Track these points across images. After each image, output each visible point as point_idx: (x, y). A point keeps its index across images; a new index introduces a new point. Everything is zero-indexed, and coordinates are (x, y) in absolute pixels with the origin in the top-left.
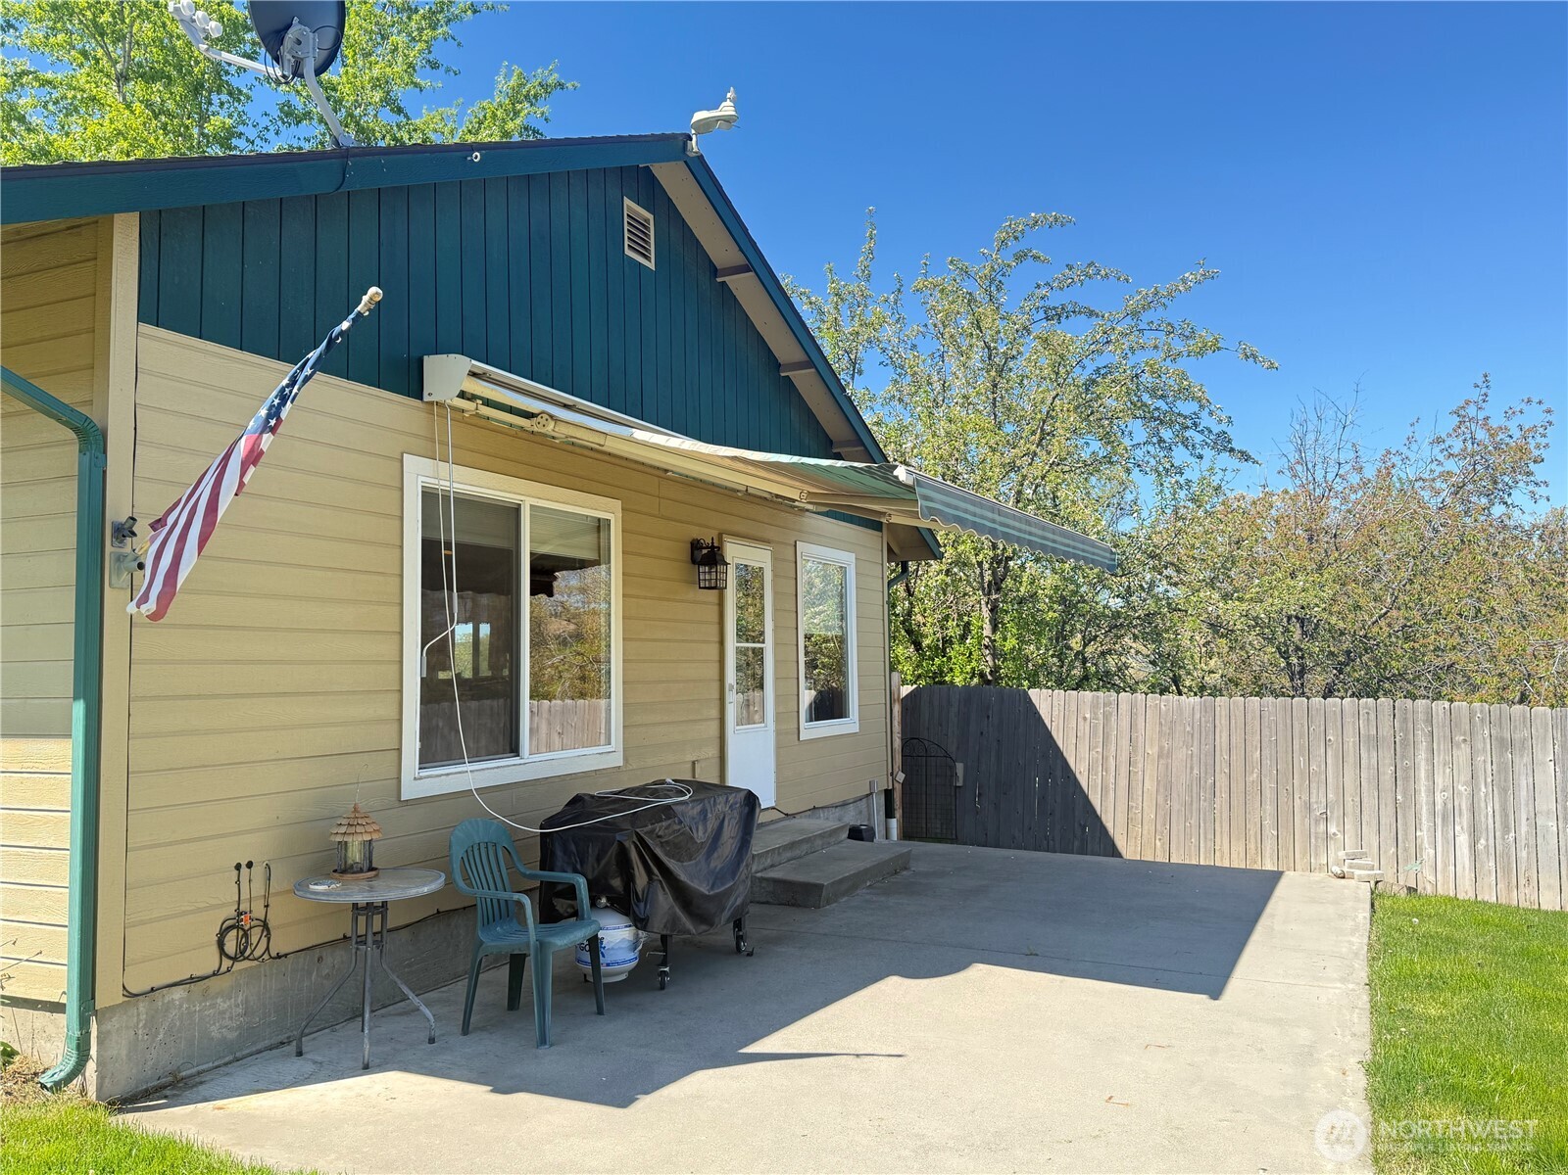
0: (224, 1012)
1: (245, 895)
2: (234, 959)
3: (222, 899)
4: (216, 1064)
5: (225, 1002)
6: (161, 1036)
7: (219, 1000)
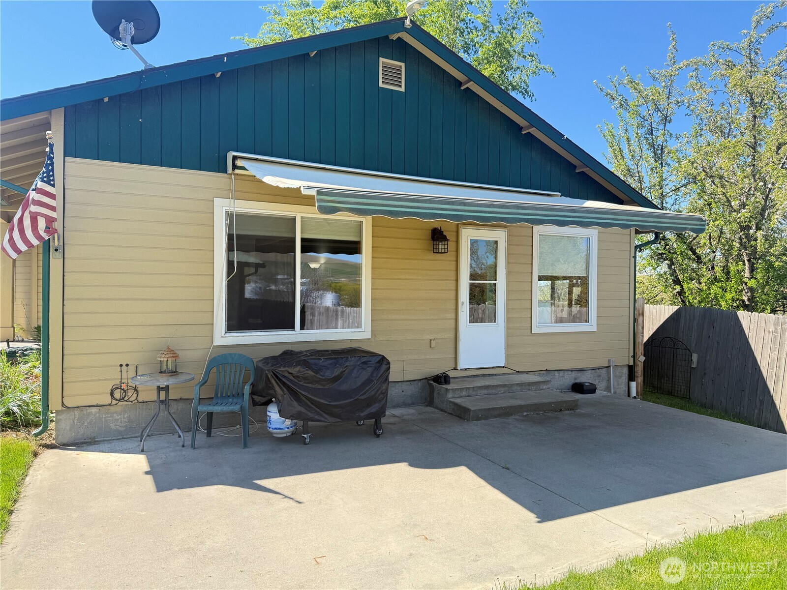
0: (118, 420)
1: (124, 376)
2: (119, 400)
3: (114, 377)
4: (113, 438)
5: (118, 416)
6: (86, 424)
7: (115, 415)
